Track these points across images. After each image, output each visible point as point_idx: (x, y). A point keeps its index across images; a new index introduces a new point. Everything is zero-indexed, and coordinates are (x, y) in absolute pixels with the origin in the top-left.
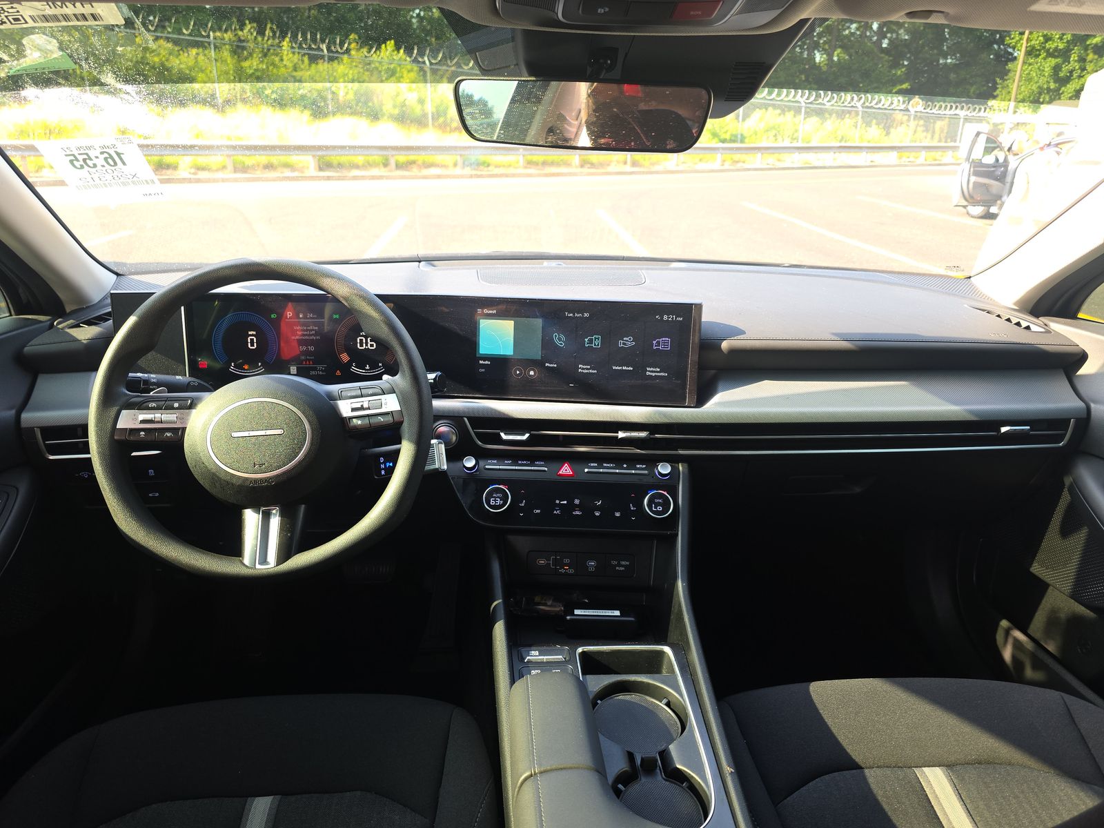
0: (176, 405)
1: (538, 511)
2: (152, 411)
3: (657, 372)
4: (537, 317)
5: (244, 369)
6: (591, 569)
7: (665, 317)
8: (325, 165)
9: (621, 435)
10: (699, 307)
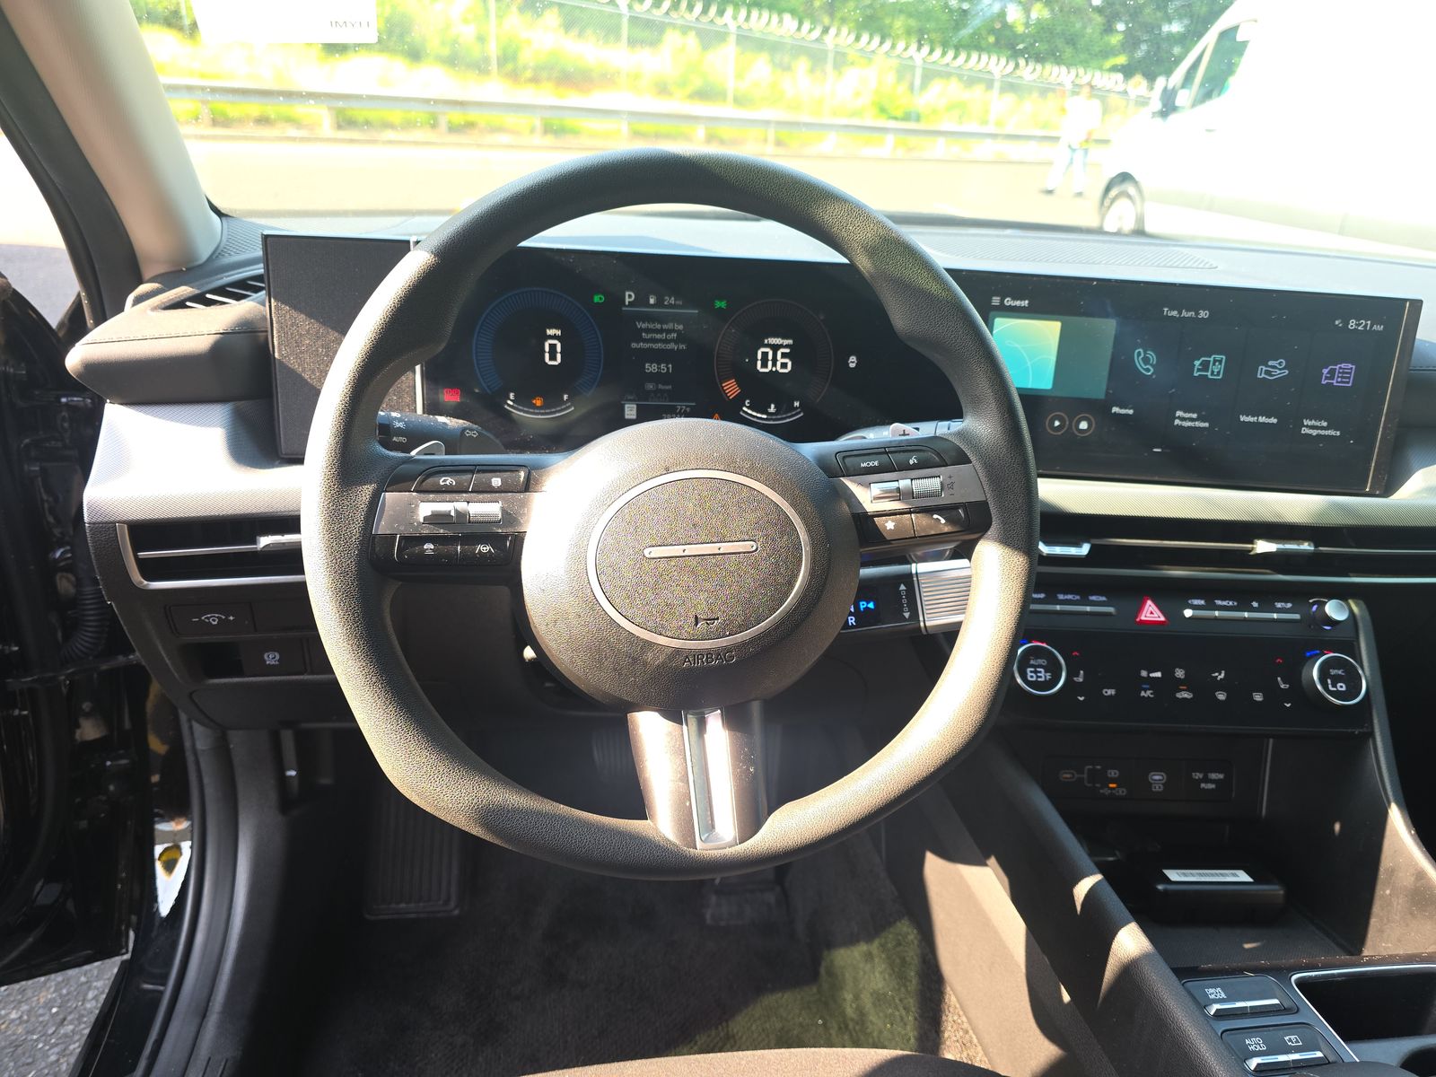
0: (496, 482)
1: (1111, 692)
2: (448, 496)
3: (1322, 428)
4: (1107, 316)
5: (534, 407)
6: (1158, 788)
7: (1352, 324)
8: (345, 122)
9: (1263, 547)
10: (1417, 305)
